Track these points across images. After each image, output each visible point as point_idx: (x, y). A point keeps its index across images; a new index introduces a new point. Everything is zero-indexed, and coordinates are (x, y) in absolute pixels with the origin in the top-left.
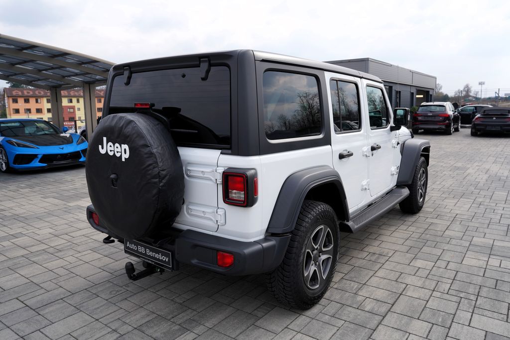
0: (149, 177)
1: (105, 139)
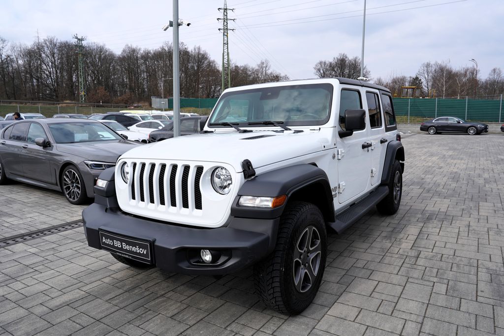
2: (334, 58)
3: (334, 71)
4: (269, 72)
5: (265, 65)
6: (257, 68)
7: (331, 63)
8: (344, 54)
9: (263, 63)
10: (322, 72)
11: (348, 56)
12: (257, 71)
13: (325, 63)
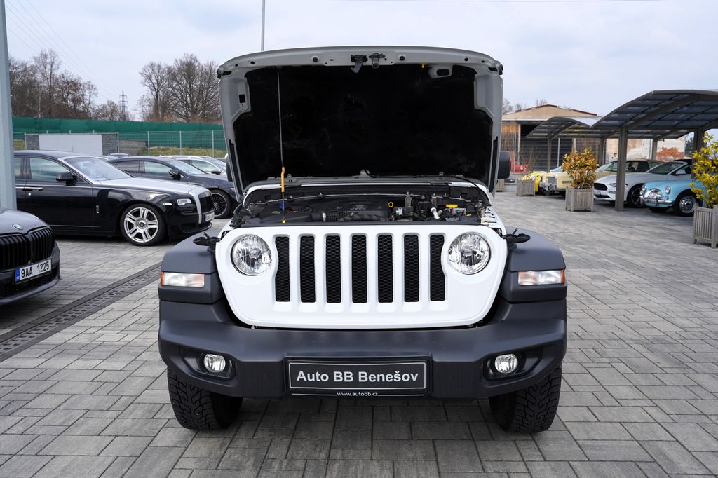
2: (176, 61)
3: (176, 81)
4: (57, 73)
5: (49, 60)
6: (33, 63)
7: (170, 69)
8: (192, 55)
9: (46, 55)
10: (154, 81)
11: (199, 58)
12: (34, 69)
13: (159, 67)
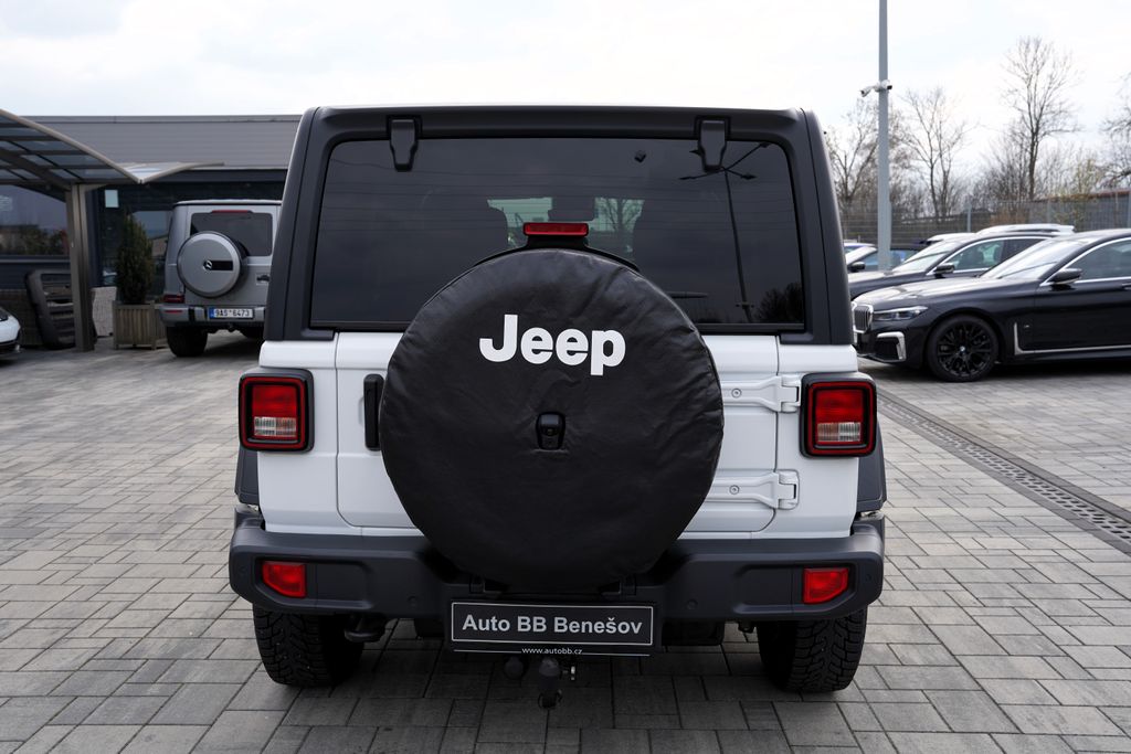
0: (698, 407)
1: (511, 322)
